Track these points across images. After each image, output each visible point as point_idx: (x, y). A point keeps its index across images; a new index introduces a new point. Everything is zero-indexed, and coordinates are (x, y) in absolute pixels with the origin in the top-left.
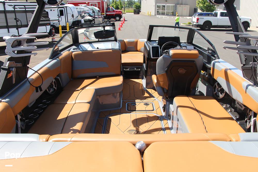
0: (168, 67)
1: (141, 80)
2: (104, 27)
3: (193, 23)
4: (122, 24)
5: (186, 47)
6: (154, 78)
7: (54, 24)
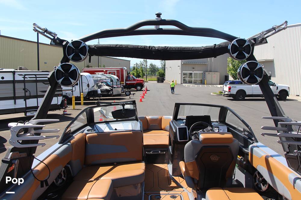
0: (198, 154)
1: (166, 165)
2: (123, 105)
3: (225, 92)
4: (144, 94)
5: (218, 127)
6: (182, 165)
7: (66, 94)
